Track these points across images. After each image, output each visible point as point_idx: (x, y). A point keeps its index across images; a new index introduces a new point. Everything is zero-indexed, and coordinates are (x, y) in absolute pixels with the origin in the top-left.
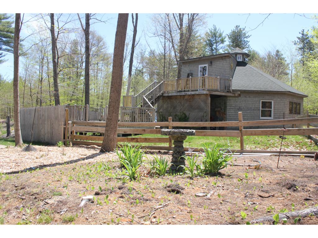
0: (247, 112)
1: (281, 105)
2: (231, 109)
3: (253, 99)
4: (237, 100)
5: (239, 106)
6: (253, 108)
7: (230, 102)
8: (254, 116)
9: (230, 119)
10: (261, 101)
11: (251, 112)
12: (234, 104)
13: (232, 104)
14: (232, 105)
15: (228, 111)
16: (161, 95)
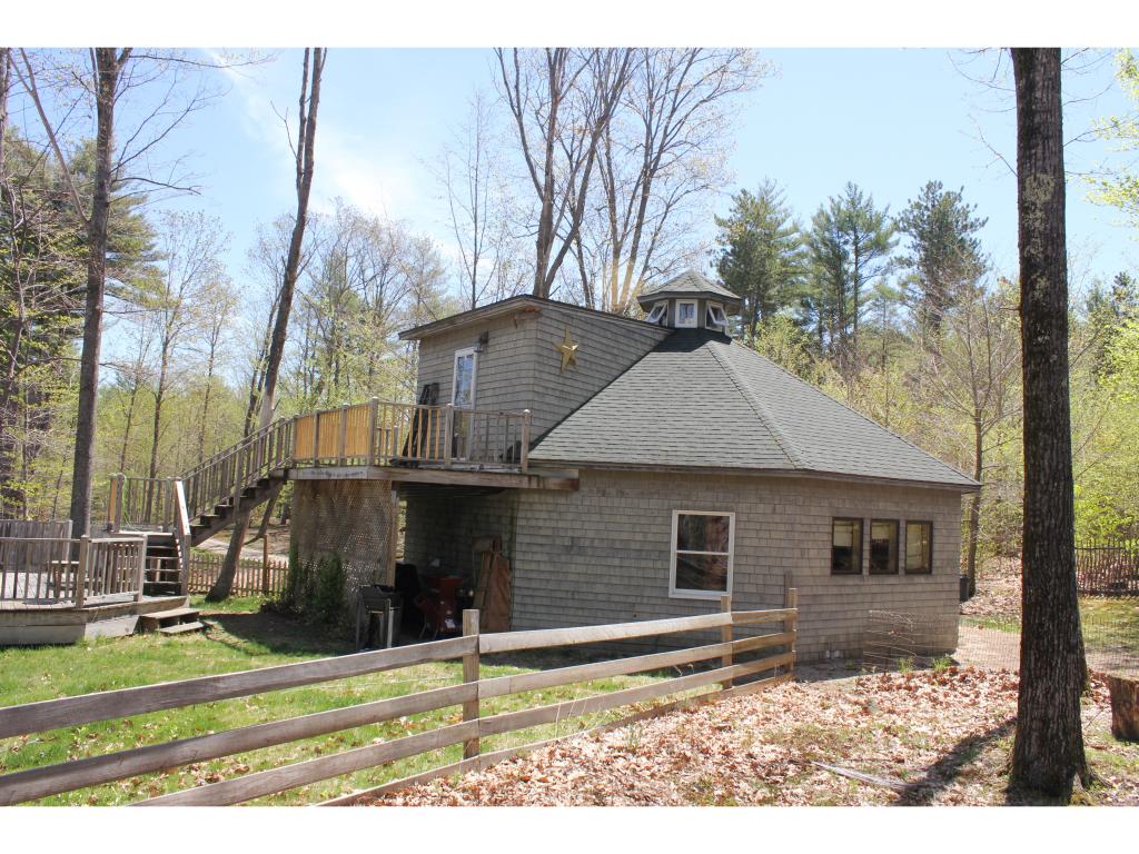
0: (609, 562)
1: (774, 535)
2: (535, 549)
3: (636, 501)
4: (562, 509)
5: (570, 534)
6: (638, 547)
7: (529, 515)
8: (641, 582)
9: (530, 592)
10: (675, 515)
11: (626, 563)
12: (548, 524)
13: (541, 523)
14: (540, 528)
15: (519, 556)
16: (281, 473)
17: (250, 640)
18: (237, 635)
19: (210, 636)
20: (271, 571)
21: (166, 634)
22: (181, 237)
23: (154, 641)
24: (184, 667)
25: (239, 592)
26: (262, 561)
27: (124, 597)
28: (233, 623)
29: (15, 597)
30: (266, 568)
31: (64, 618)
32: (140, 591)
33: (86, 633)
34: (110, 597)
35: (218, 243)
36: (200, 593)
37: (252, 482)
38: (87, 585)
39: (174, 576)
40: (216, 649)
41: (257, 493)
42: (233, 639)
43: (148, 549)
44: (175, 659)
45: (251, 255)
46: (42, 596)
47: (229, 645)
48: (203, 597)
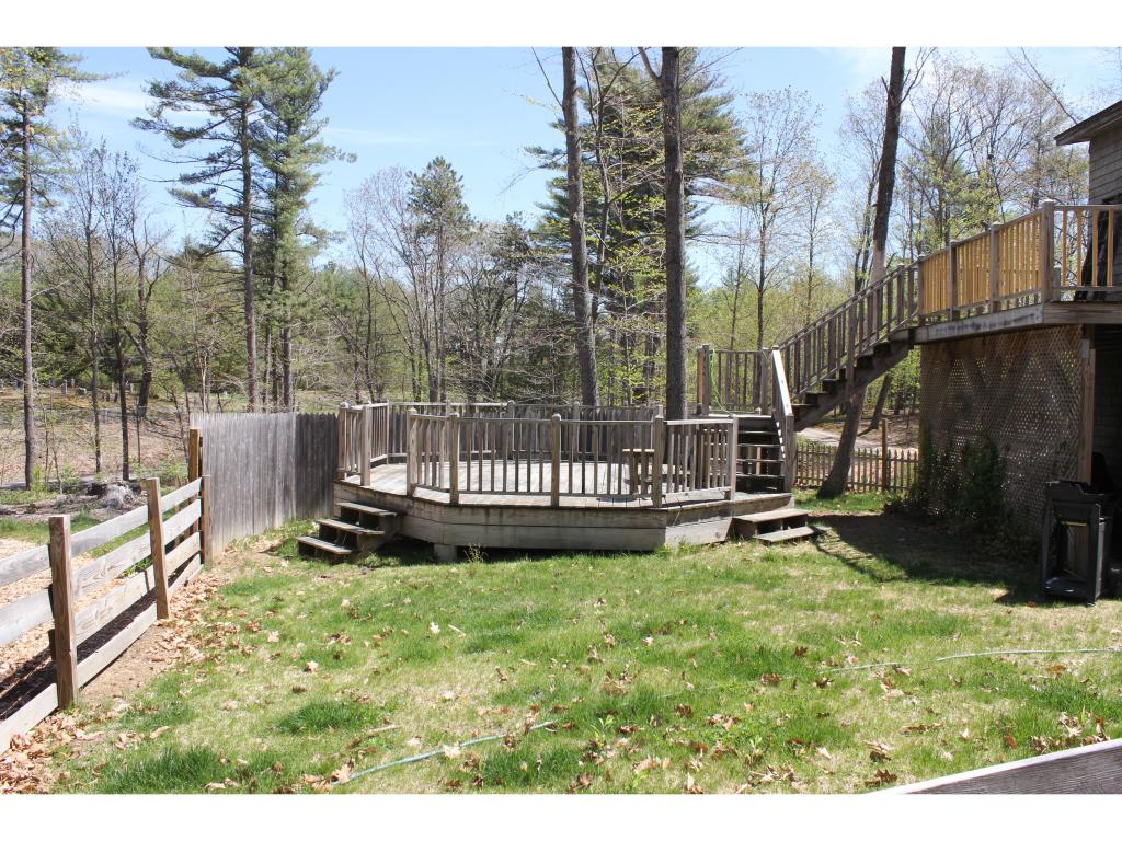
16: (905, 335)
17: (876, 555)
18: (858, 547)
19: (821, 545)
20: (892, 463)
21: (766, 543)
22: (770, 118)
23: (751, 552)
24: (785, 598)
25: (855, 487)
26: (881, 454)
27: (713, 494)
28: (849, 528)
29: (583, 493)
30: (886, 459)
31: (641, 519)
32: (733, 487)
33: (667, 538)
34: (695, 494)
35: (807, 118)
36: (811, 487)
37: (869, 347)
38: (665, 478)
39: (775, 468)
40: (831, 568)
41: (875, 362)
42: (852, 552)
43: (739, 435)
44: (774, 581)
45: (842, 132)
46: (614, 491)
47: (846, 562)
48: (813, 492)
